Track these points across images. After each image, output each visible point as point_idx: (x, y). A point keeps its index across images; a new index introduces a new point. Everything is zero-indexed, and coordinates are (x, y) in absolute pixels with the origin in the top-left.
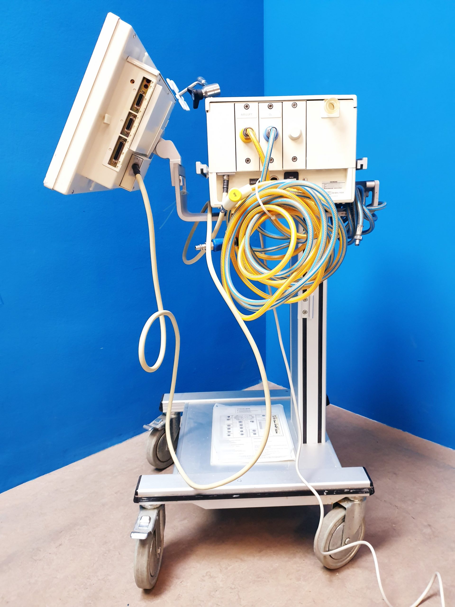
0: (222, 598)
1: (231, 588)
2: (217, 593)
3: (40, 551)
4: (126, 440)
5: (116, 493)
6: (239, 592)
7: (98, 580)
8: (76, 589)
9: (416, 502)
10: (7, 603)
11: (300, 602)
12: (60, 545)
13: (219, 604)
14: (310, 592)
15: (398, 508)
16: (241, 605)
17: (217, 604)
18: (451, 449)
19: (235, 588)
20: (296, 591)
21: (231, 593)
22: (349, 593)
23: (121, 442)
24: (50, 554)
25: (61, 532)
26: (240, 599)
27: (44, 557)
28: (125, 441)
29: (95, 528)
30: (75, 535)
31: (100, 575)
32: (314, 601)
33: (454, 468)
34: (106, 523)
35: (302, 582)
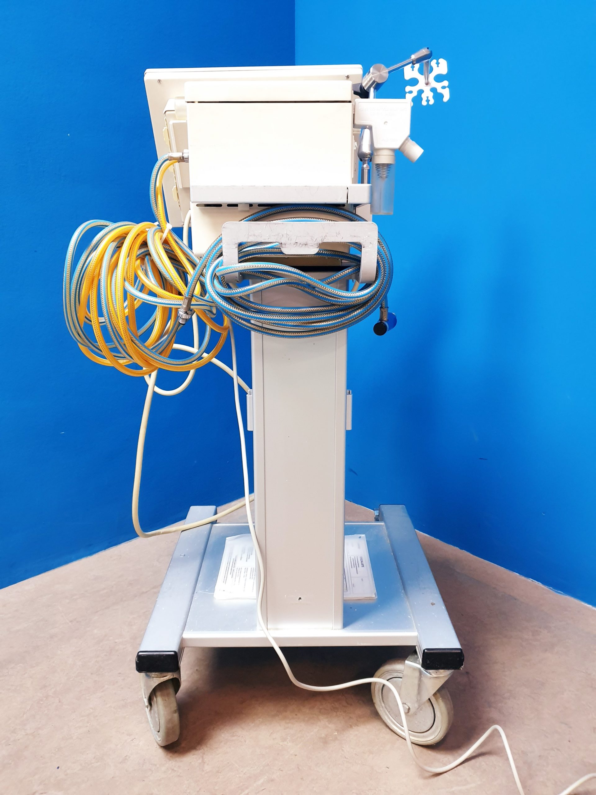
5: (71, 621)
7: (26, 735)
11: (280, 769)
13: (175, 769)
14: (296, 755)
16: (203, 771)
17: (173, 770)
20: (278, 754)
22: (346, 758)
29: (34, 667)
30: (5, 675)
31: (30, 728)
32: (298, 768)
33: (516, 599)
34: (50, 661)
35: (288, 743)
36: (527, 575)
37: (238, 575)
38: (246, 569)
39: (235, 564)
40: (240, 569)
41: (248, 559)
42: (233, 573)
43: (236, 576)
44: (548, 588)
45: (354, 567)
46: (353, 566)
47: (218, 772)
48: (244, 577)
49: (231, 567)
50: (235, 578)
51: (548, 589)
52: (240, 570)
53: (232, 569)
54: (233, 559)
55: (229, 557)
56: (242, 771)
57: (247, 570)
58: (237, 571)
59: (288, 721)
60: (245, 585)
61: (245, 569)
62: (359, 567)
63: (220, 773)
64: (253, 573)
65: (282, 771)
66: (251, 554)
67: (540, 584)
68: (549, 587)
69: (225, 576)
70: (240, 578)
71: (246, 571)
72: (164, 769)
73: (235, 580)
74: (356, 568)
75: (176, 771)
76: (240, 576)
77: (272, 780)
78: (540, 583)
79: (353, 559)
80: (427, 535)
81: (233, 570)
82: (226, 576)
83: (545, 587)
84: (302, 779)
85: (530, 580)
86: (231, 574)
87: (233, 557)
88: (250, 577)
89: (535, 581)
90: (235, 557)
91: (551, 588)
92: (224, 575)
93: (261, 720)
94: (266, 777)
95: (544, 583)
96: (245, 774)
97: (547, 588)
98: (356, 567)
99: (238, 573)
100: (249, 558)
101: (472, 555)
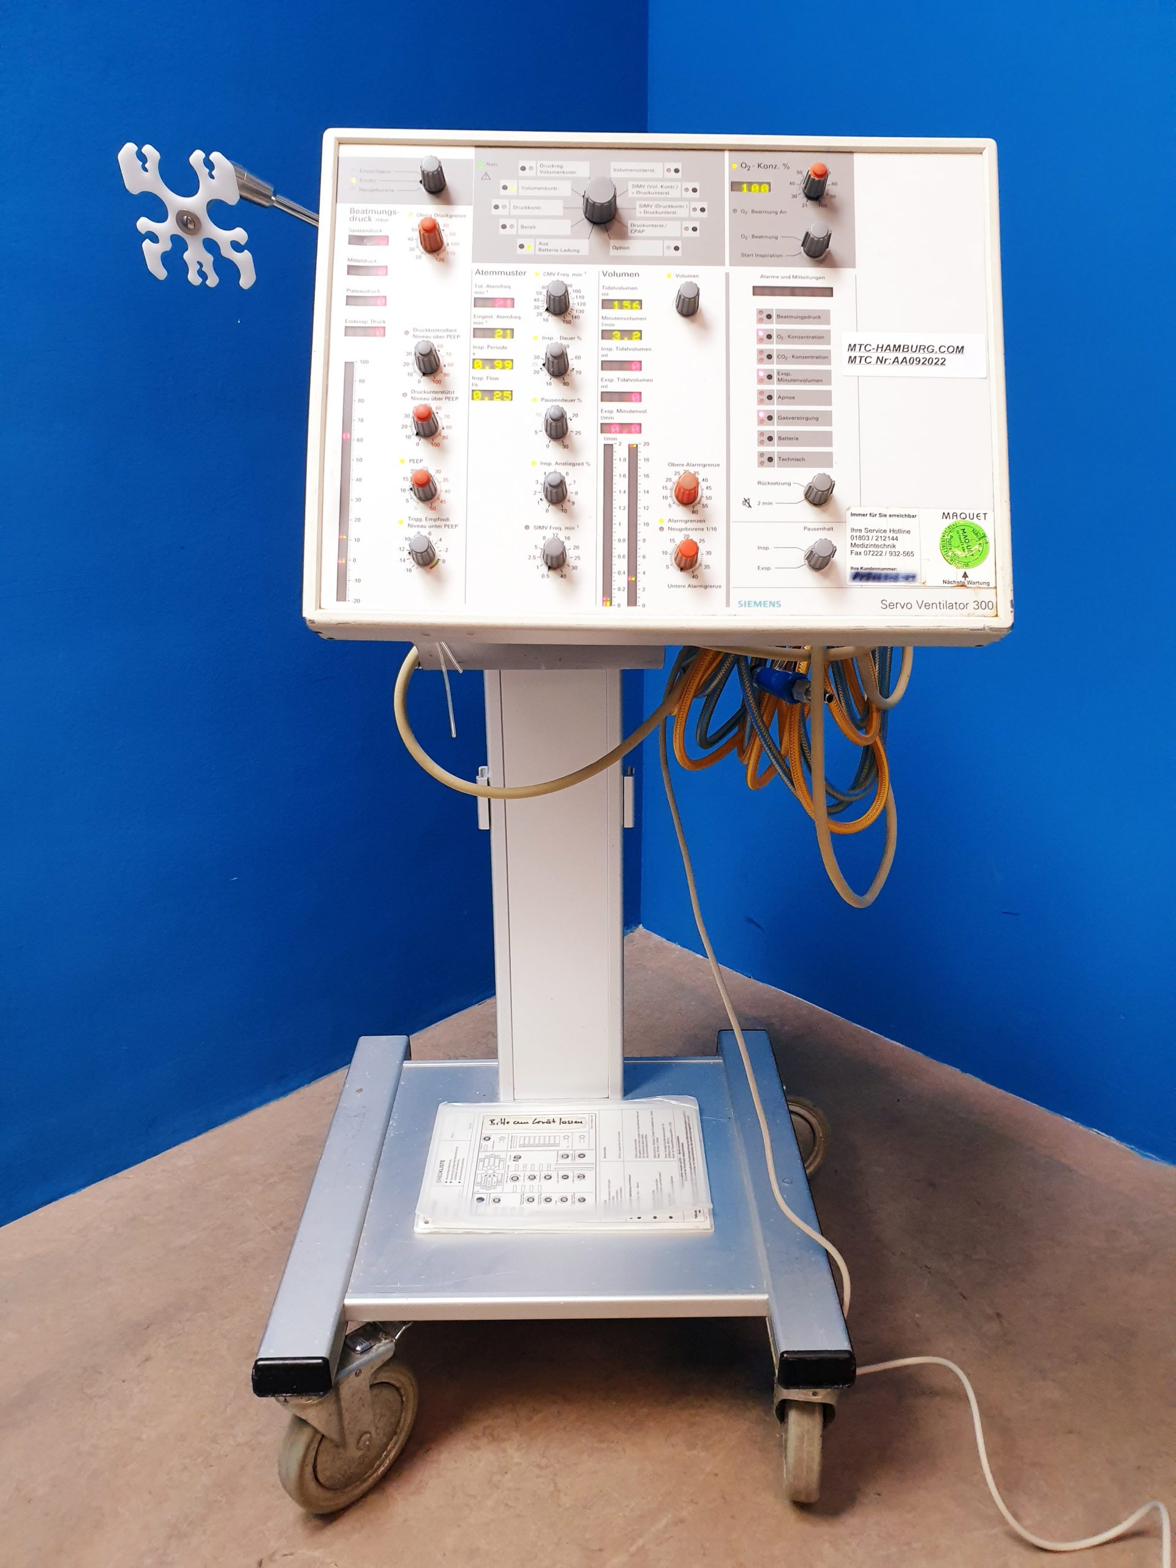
0: (519, 1489)
1: (539, 1466)
2: (508, 1476)
3: (100, 1373)
4: (299, 1087)
5: (274, 1228)
6: (556, 1474)
7: (237, 1446)
8: (185, 1468)
9: (975, 1257)
10: (29, 1502)
11: (692, 1500)
12: (146, 1360)
13: (510, 1503)
14: (716, 1475)
15: (932, 1272)
16: (559, 1506)
17: (507, 1505)
19: (547, 1467)
20: (685, 1473)
21: (538, 1477)
23: (285, 1093)
24: (124, 1382)
25: (148, 1327)
26: (559, 1491)
27: (110, 1389)
28: (295, 1092)
29: (228, 1317)
30: (179, 1335)
31: (242, 1433)
32: (724, 1498)
33: (1071, 1171)
34: (253, 1306)
35: (699, 1452)
36: (1090, 1123)
37: (668, 1143)
38: (657, 1156)
39: (681, 1166)
40: (668, 1156)
41: (659, 1180)
42: (679, 1147)
43: (672, 1140)
44: (1127, 1147)
45: (459, 1160)
46: (461, 1162)
47: (585, 1507)
48: (657, 1139)
49: (686, 1159)
50: (672, 1136)
51: (1128, 1149)
52: (667, 1153)
53: (684, 1156)
54: (686, 1180)
55: (696, 1183)
56: (628, 1506)
57: (655, 1153)
58: (673, 1151)
59: (693, 1412)
60: (652, 1122)
61: (659, 1155)
62: (450, 1160)
63: (589, 1509)
64: (643, 1146)
65: (696, 1503)
66: (656, 1192)
67: (1113, 1141)
68: (1129, 1146)
69: (691, 1141)
70: (664, 1136)
71: (656, 1150)
72: (490, 1503)
73: (671, 1132)
74: (457, 1159)
75: (511, 1506)
76: (664, 1140)
77: (682, 1521)
78: (1112, 1138)
79: (455, 1179)
80: (898, 1044)
81: (680, 1153)
82: (689, 1140)
83: (1122, 1146)
84: (733, 1517)
85: (1094, 1132)
86: (682, 1144)
87: (688, 1184)
88: (646, 1138)
89: (1103, 1134)
90: (685, 1183)
91: (1133, 1147)
92: (693, 1142)
93: (646, 1410)
94: (670, 1516)
95: (1120, 1137)
96: (632, 1510)
97: (1125, 1147)
98: (455, 1161)
99: (669, 1146)
100: (657, 1180)
101: (984, 1083)
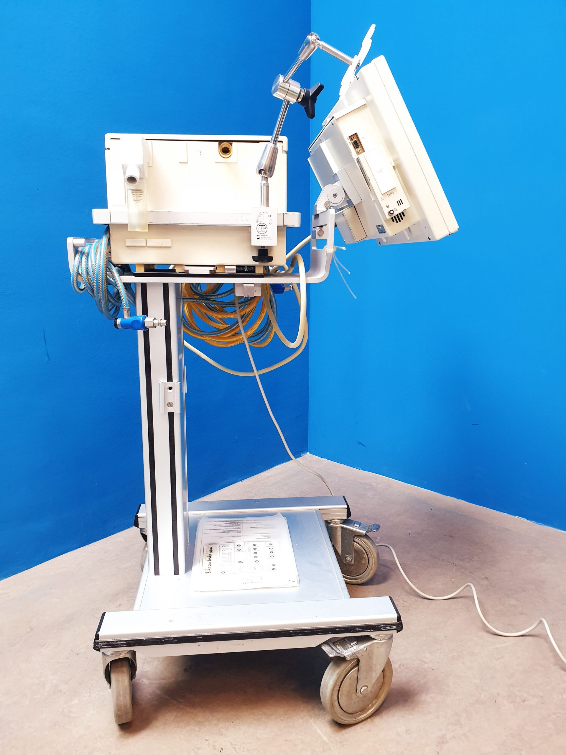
12: (120, 605)
18: (506, 514)
22: (414, 633)
25: (117, 595)
33: (509, 530)
36: (514, 514)
67: (525, 520)
85: (516, 517)
89: (521, 518)
91: (534, 521)
95: (528, 518)
97: (531, 522)
